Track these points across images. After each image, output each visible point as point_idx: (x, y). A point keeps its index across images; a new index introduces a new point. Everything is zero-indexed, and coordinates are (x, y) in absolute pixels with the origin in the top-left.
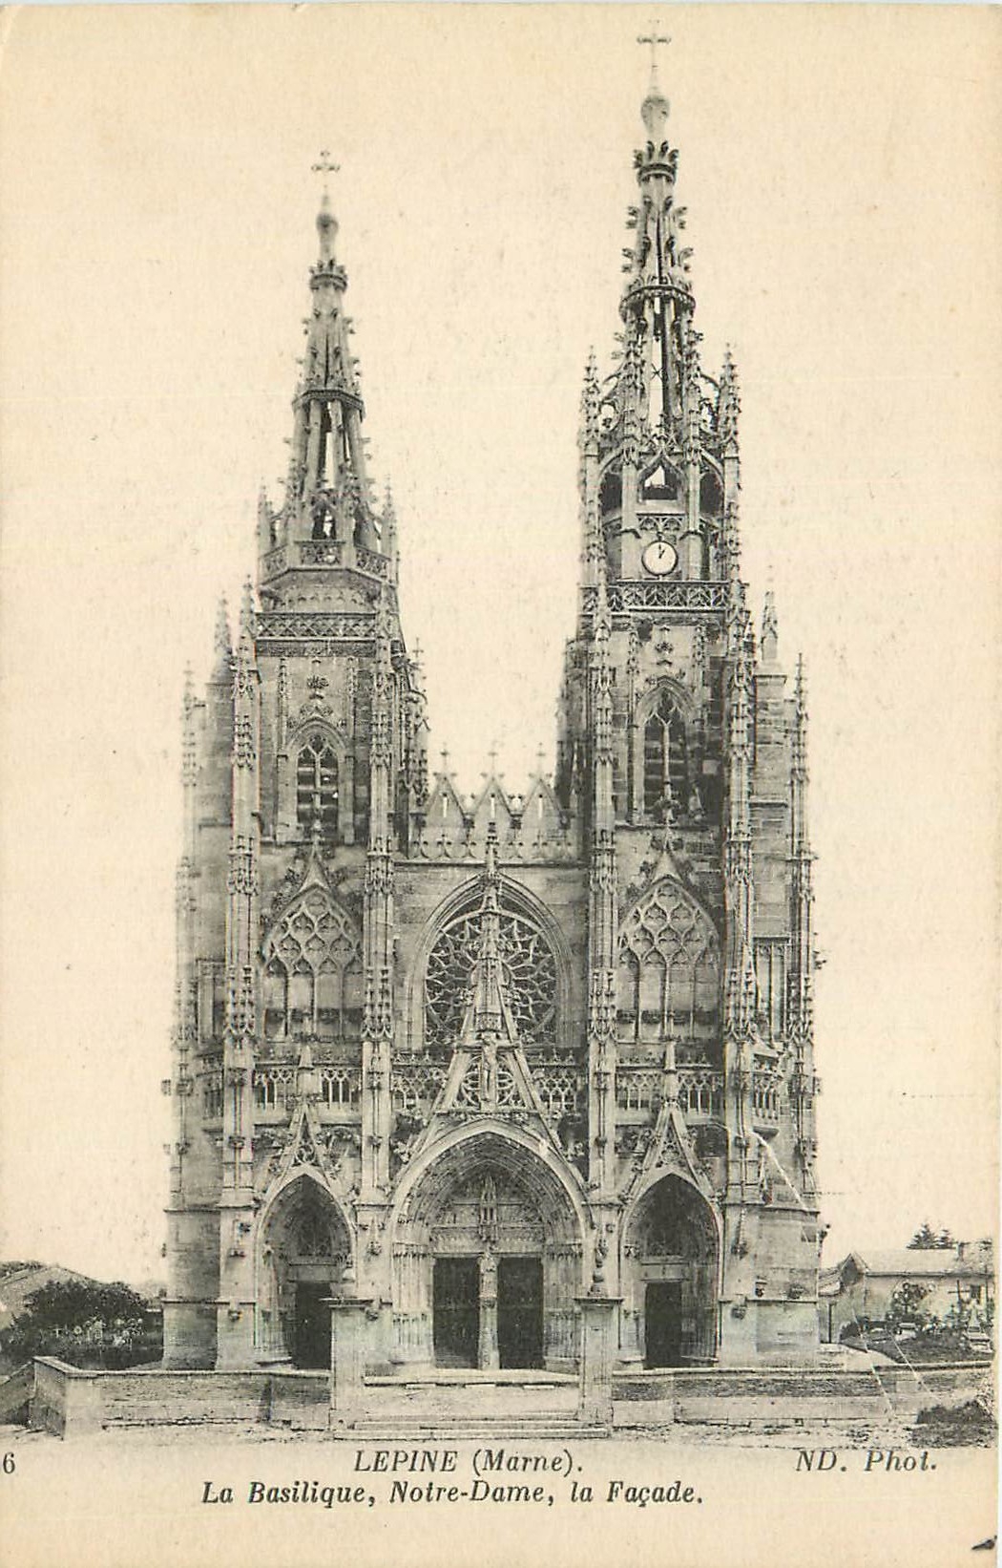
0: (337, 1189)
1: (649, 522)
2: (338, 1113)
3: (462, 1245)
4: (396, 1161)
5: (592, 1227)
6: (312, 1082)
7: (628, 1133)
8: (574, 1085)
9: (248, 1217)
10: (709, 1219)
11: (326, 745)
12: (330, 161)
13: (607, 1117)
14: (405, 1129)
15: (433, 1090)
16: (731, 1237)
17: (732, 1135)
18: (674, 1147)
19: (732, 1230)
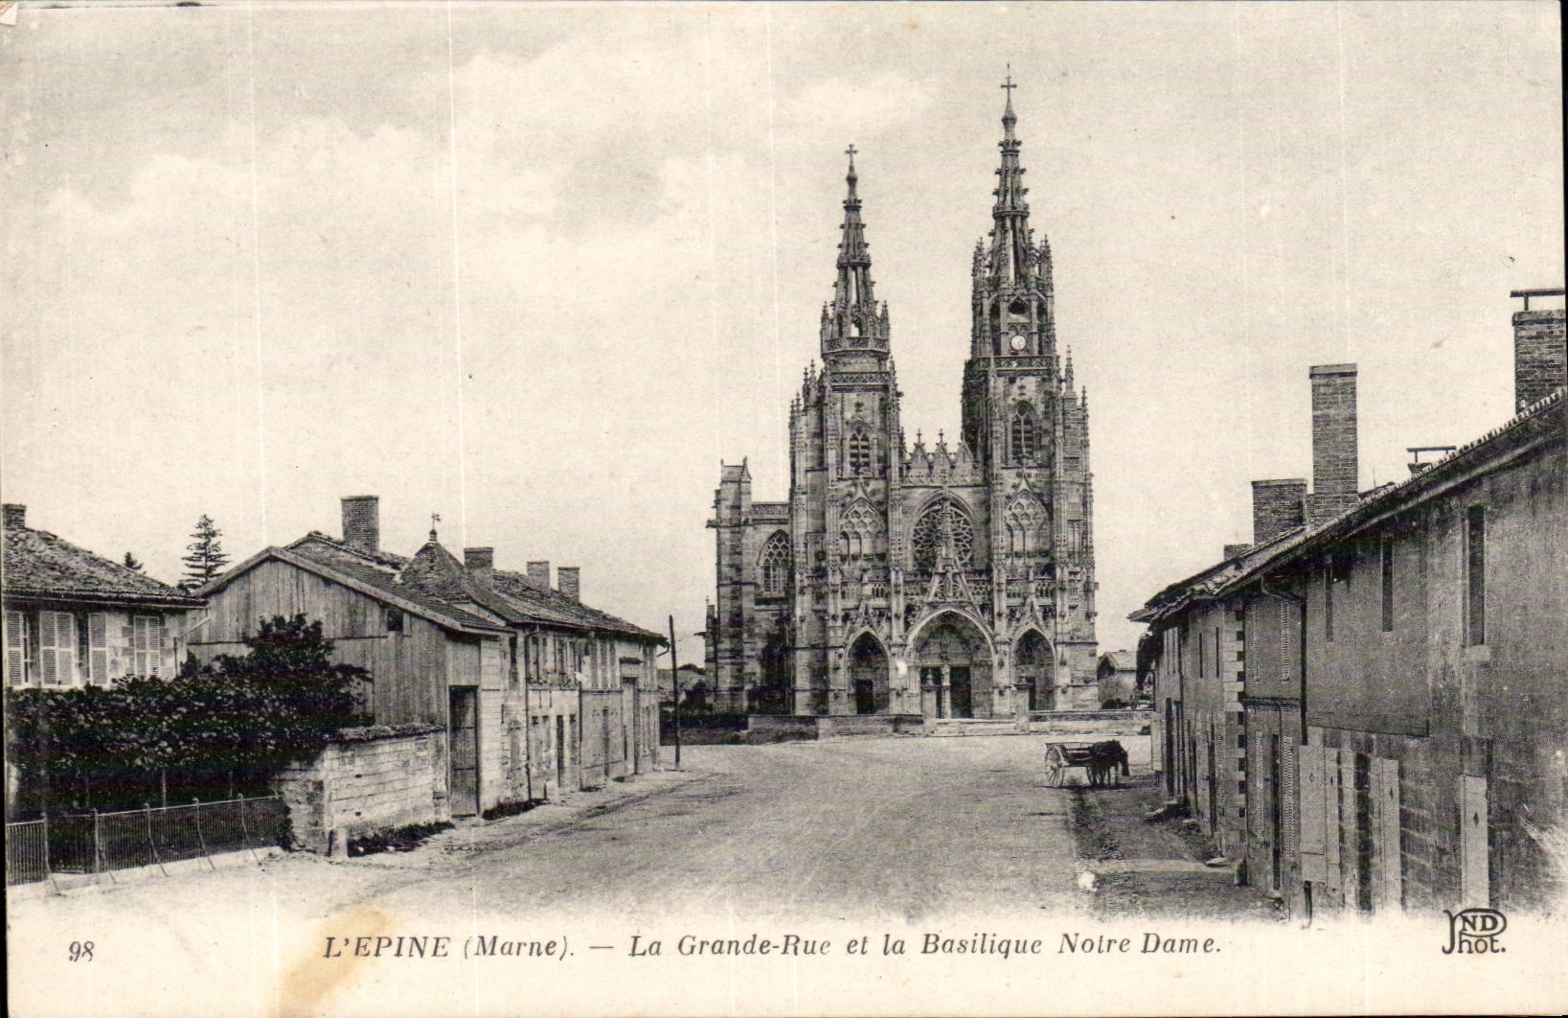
0: (881, 637)
1: (1012, 326)
2: (881, 602)
3: (935, 662)
4: (907, 625)
5: (997, 652)
6: (868, 588)
7: (1012, 609)
8: (987, 588)
9: (841, 650)
10: (1049, 650)
11: (863, 432)
13: (1002, 603)
14: (911, 610)
15: (923, 592)
16: (1059, 657)
17: (1058, 609)
18: (1035, 618)
19: (1060, 653)
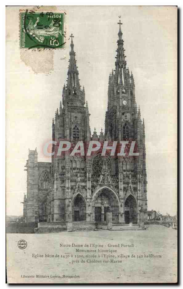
0: (84, 196)
1: (123, 97)
2: (83, 184)
3: (99, 205)
4: (92, 192)
5: (120, 202)
6: (79, 179)
7: (124, 188)
8: (116, 181)
9: (70, 200)
10: (136, 202)
11: (77, 127)
12: (73, 36)
13: (121, 186)
14: (93, 187)
15: (97, 181)
16: (139, 204)
17: (138, 189)
18: (131, 191)
19: (139, 203)
